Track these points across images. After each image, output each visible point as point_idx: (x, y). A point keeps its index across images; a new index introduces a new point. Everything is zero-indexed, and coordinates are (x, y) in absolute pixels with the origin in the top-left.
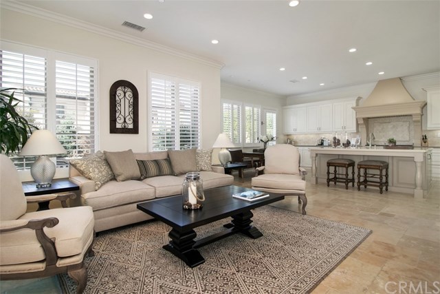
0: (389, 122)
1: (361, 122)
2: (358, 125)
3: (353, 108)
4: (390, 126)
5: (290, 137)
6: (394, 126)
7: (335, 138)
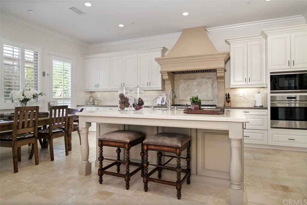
0: (194, 79)
1: (166, 77)
2: (163, 81)
3: (157, 60)
4: (195, 83)
5: (93, 95)
6: (199, 84)
7: (122, 96)
